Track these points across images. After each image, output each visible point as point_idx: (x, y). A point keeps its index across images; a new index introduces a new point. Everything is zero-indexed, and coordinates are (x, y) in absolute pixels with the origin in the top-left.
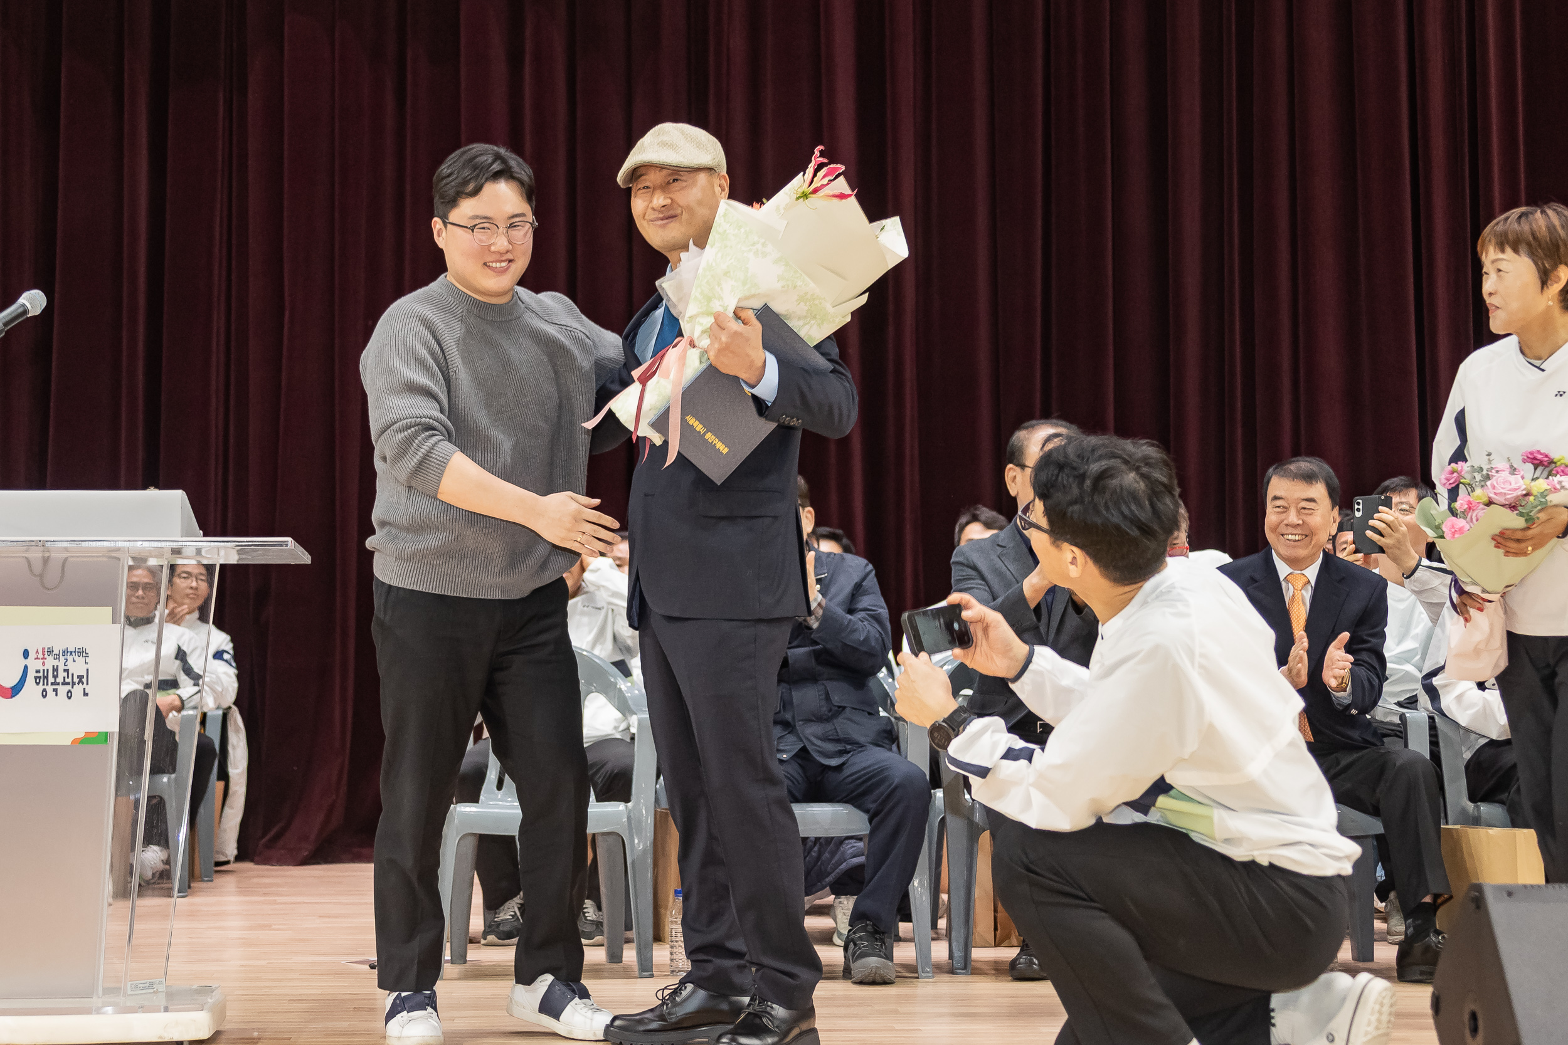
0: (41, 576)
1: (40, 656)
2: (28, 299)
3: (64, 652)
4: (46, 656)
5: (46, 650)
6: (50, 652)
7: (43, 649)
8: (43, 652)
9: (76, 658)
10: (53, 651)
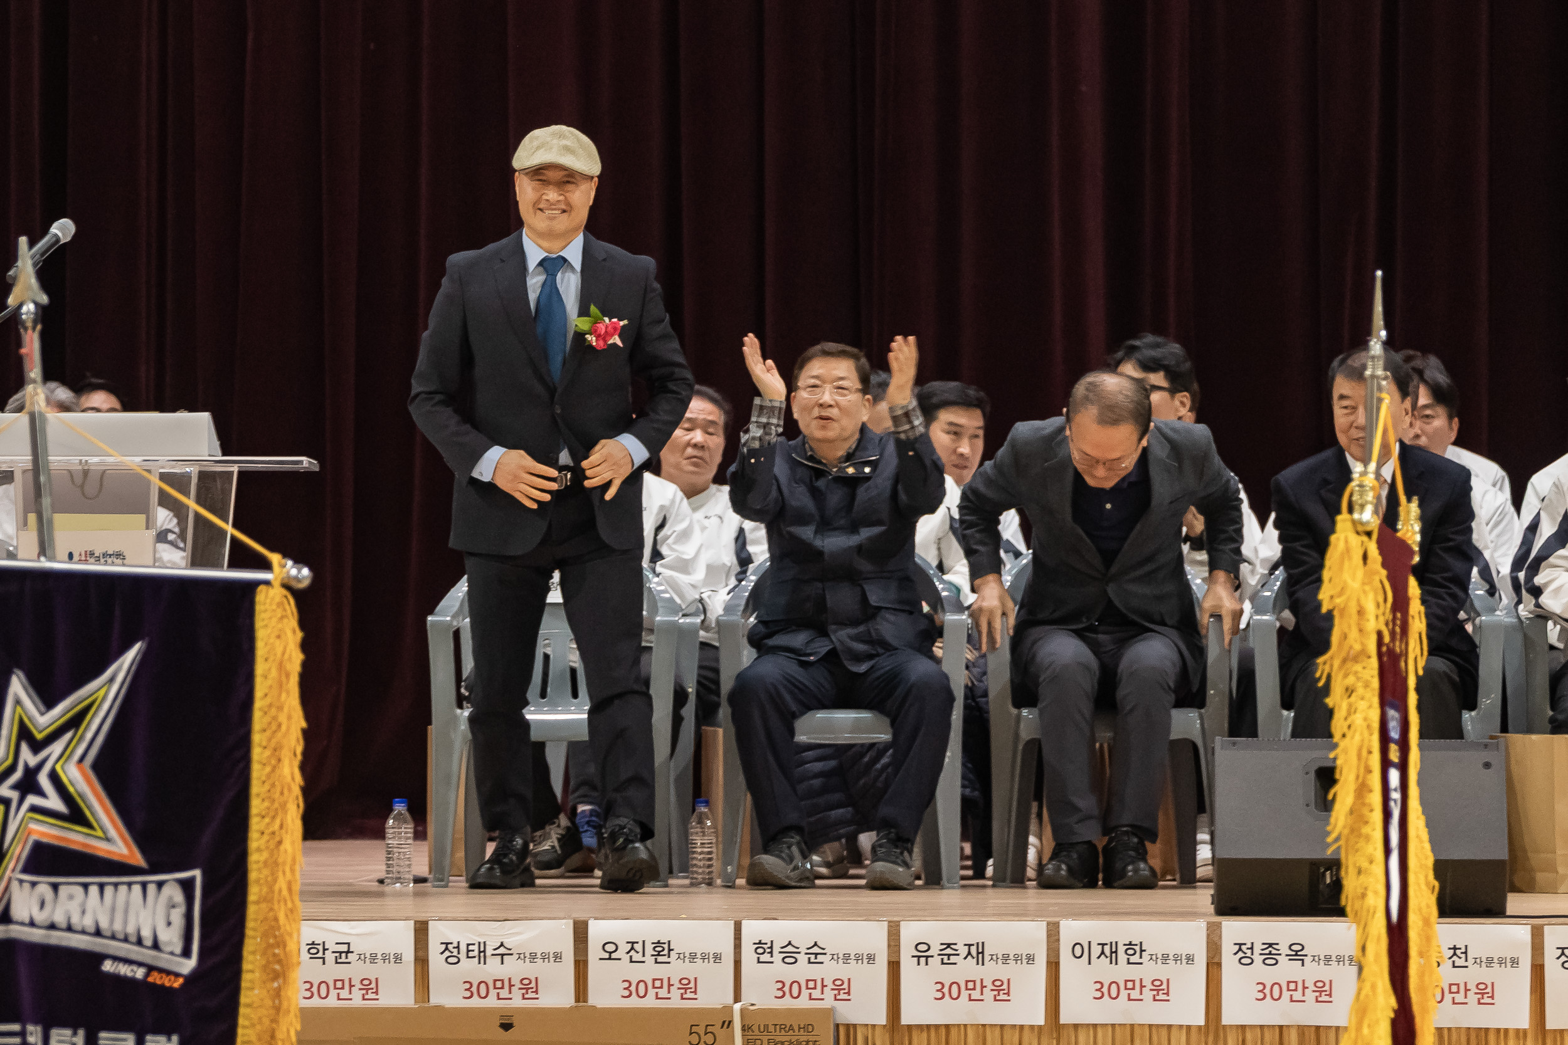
0: (82, 486)
1: (83, 558)
2: (60, 229)
3: (104, 555)
4: (88, 559)
5: (88, 553)
6: (92, 554)
7: (86, 551)
8: (86, 554)
9: (115, 560)
10: (94, 554)
